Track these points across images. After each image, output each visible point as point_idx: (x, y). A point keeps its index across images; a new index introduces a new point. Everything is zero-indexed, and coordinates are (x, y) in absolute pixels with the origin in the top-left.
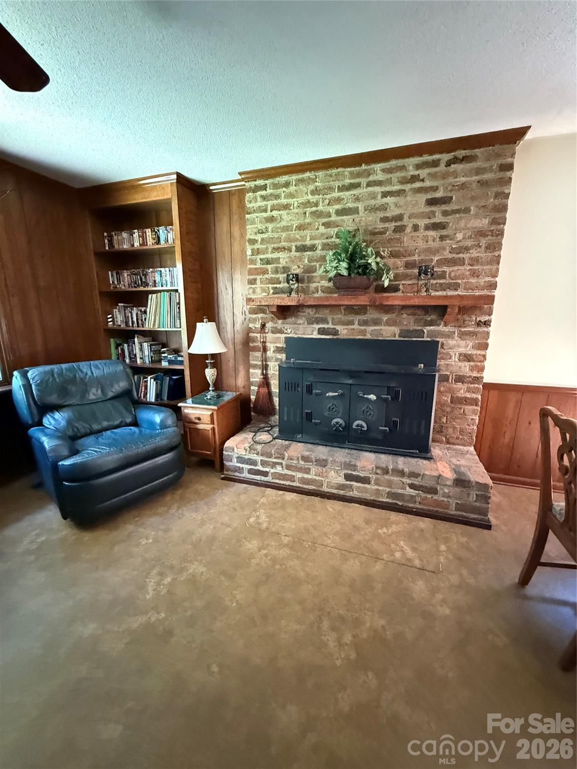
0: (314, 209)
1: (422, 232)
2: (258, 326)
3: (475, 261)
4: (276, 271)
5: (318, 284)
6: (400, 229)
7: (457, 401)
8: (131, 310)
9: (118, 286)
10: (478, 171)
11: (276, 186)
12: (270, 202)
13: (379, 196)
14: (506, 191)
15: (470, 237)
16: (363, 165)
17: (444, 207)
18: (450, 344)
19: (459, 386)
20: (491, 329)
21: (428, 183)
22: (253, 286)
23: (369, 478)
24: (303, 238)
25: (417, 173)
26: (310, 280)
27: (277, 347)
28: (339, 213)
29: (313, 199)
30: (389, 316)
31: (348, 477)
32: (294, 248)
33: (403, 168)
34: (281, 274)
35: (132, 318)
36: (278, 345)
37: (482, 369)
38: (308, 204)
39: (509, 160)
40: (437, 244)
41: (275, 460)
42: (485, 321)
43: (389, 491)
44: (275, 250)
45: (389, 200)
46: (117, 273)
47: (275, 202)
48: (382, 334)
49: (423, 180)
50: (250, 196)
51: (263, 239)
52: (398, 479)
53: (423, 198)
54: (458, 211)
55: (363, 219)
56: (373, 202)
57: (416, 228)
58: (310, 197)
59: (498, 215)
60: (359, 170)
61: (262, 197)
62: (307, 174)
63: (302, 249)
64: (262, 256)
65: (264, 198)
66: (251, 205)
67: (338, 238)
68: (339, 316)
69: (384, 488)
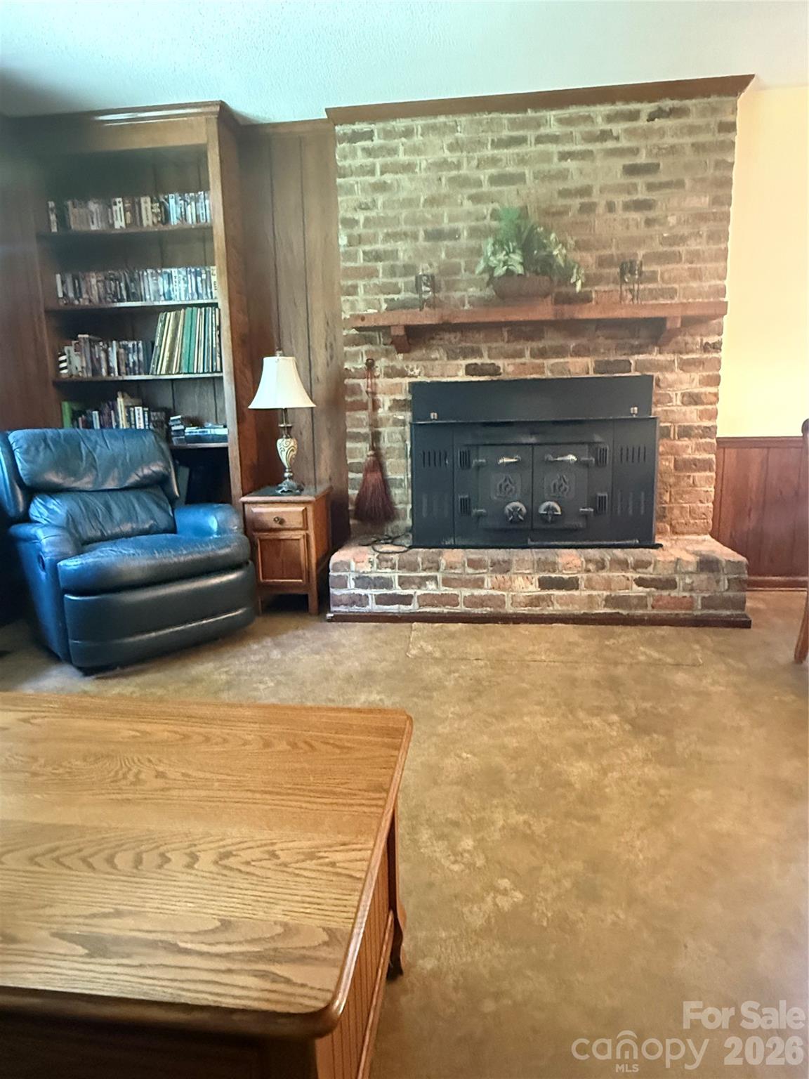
0: (454, 173)
1: (620, 214)
2: (361, 364)
3: (695, 256)
4: (392, 272)
5: (463, 293)
6: (588, 208)
7: (684, 466)
8: (106, 346)
9: (76, 302)
10: (692, 130)
11: (388, 134)
12: (380, 159)
13: (556, 159)
14: (730, 160)
15: (686, 222)
16: (529, 111)
17: (651, 179)
18: (670, 380)
19: (685, 443)
20: (723, 355)
21: (624, 143)
22: (350, 298)
23: (577, 579)
24: (438, 218)
25: (607, 127)
26: (451, 286)
27: (394, 400)
28: (494, 180)
29: (452, 157)
30: (579, 341)
31: (544, 584)
32: (422, 234)
33: (588, 119)
34: (400, 277)
35: (108, 361)
36: (399, 397)
37: (713, 415)
38: (443, 164)
39: (729, 118)
40: (643, 231)
41: (424, 574)
42: (714, 344)
43: (607, 596)
44: (388, 237)
45: (570, 164)
46: (75, 278)
47: (389, 159)
48: (569, 371)
49: (617, 138)
50: (344, 149)
51: (367, 220)
52: (619, 574)
53: (619, 163)
54: (667, 185)
55: (533, 191)
56: (545, 167)
57: (611, 207)
58: (447, 153)
59: (720, 192)
60: (523, 118)
61: (364, 149)
62: (442, 119)
63: (436, 236)
64: (367, 248)
65: (369, 152)
66: (346, 163)
67: (495, 220)
68: (500, 344)
69: (600, 592)
